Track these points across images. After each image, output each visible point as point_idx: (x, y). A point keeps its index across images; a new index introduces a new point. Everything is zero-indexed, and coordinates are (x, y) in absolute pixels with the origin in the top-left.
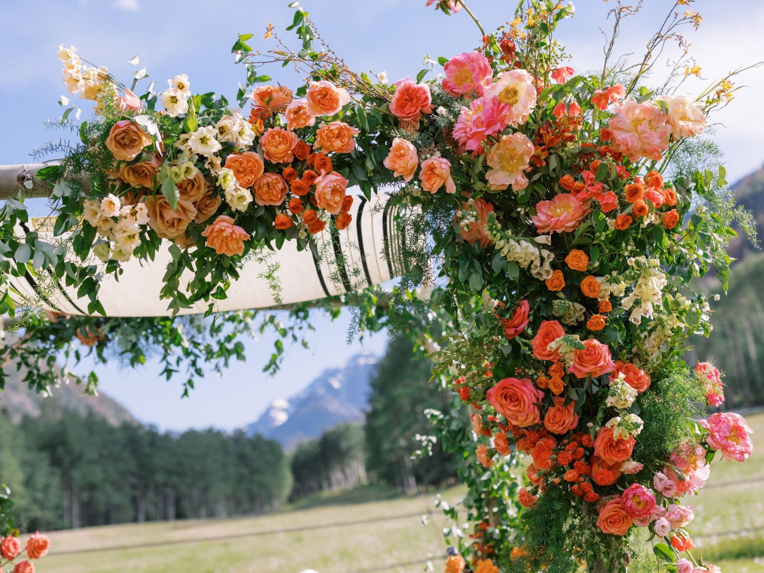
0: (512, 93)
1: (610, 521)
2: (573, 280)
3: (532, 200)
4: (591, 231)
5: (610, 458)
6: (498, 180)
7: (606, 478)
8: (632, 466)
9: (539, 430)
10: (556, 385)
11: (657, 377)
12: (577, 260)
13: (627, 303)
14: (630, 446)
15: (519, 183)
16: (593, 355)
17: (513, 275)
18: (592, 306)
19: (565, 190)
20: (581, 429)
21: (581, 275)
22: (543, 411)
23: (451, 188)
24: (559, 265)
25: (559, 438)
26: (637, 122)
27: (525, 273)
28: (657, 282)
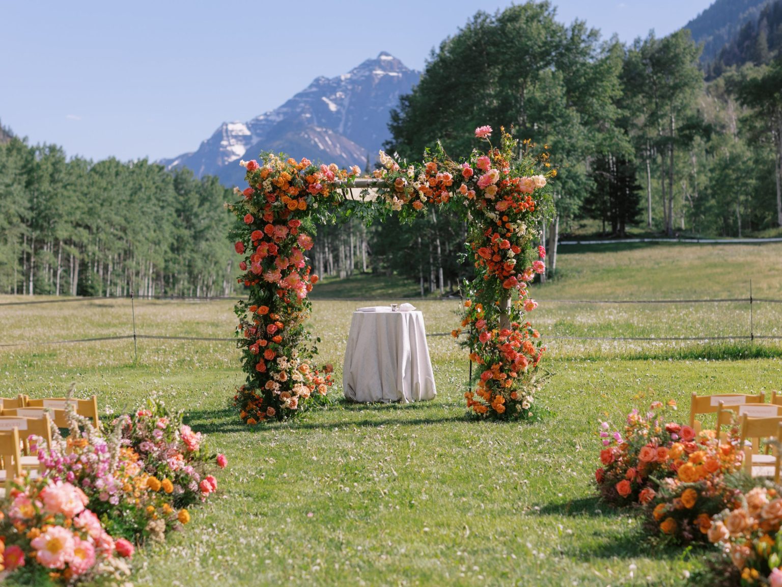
0: (493, 175)
1: (506, 285)
2: (504, 223)
3: (496, 201)
4: (509, 212)
5: (508, 269)
6: (488, 196)
7: (505, 274)
8: (513, 272)
9: (492, 260)
10: (496, 250)
11: (523, 251)
12: (505, 218)
13: (517, 230)
14: (513, 267)
15: (493, 198)
16: (505, 243)
17: (489, 221)
18: (508, 230)
19: (505, 200)
20: (502, 261)
21: (506, 222)
22: (492, 256)
23: (475, 198)
24: (501, 219)
25: (496, 263)
26: (526, 184)
27: (492, 220)
28: (524, 227)
